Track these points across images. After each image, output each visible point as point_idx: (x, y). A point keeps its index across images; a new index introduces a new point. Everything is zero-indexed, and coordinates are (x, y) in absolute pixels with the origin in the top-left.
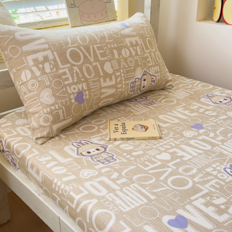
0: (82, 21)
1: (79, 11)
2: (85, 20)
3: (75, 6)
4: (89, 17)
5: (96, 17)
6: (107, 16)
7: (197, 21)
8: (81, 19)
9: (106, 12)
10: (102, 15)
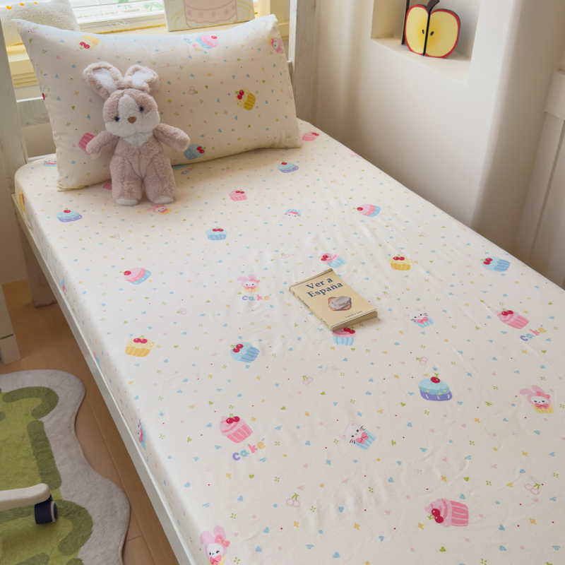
0: (189, 22)
1: (185, 4)
2: (194, 21)
4: (201, 15)
5: (214, 14)
6: (236, 13)
7: (372, 38)
8: (187, 19)
9: (235, 7)
10: (227, 12)
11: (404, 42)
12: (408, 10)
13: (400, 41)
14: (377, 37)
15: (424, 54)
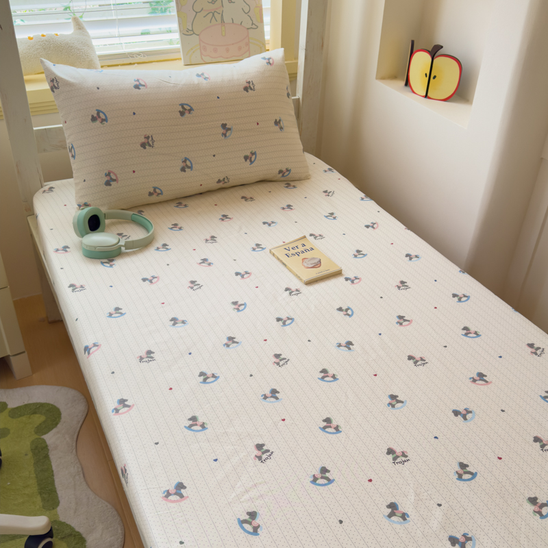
0: (203, 57)
1: (200, 40)
2: (208, 56)
3: (194, 33)
4: (215, 51)
5: (228, 50)
6: (249, 49)
7: (377, 79)
8: (201, 54)
9: (247, 44)
10: (240, 48)
11: (407, 83)
12: (412, 54)
13: (404, 83)
14: (382, 77)
15: (426, 96)
